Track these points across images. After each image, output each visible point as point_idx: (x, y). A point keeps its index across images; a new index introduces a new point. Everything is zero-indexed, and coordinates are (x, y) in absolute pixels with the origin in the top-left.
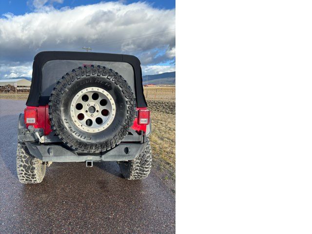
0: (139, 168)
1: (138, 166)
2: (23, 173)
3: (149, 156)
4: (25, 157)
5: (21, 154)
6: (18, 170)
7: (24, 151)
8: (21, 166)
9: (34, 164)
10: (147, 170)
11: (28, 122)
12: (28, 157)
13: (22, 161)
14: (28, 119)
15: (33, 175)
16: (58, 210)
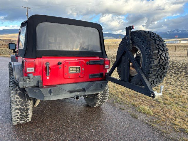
0: (102, 97)
1: (101, 96)
2: (18, 114)
3: (107, 89)
4: (20, 101)
5: (16, 99)
6: (13, 113)
7: (18, 96)
8: (16, 109)
9: (29, 105)
10: (106, 98)
11: (28, 71)
12: (23, 100)
13: (18, 105)
14: (28, 69)
15: (27, 115)
16: (55, 136)
